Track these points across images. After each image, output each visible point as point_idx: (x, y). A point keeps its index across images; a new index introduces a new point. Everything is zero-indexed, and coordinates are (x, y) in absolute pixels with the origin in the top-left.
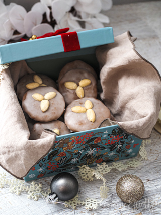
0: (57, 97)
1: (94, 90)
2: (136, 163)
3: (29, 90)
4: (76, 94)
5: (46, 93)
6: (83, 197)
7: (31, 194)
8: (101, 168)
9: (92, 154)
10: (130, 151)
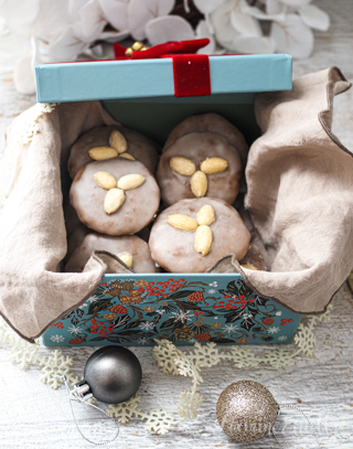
0: (143, 188)
1: (230, 183)
2: (282, 359)
3: (92, 161)
4: (190, 186)
5: (123, 175)
6: (149, 404)
7: (48, 373)
8: (201, 354)
9: (186, 321)
10: (273, 330)
